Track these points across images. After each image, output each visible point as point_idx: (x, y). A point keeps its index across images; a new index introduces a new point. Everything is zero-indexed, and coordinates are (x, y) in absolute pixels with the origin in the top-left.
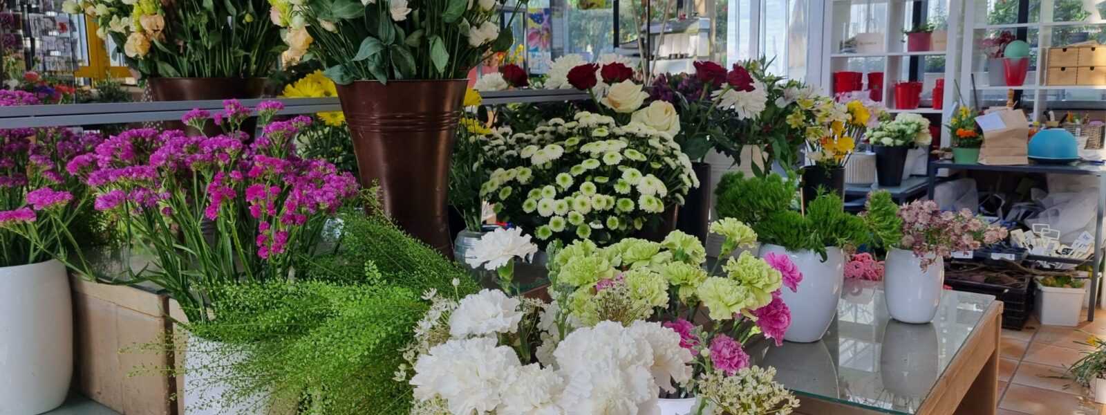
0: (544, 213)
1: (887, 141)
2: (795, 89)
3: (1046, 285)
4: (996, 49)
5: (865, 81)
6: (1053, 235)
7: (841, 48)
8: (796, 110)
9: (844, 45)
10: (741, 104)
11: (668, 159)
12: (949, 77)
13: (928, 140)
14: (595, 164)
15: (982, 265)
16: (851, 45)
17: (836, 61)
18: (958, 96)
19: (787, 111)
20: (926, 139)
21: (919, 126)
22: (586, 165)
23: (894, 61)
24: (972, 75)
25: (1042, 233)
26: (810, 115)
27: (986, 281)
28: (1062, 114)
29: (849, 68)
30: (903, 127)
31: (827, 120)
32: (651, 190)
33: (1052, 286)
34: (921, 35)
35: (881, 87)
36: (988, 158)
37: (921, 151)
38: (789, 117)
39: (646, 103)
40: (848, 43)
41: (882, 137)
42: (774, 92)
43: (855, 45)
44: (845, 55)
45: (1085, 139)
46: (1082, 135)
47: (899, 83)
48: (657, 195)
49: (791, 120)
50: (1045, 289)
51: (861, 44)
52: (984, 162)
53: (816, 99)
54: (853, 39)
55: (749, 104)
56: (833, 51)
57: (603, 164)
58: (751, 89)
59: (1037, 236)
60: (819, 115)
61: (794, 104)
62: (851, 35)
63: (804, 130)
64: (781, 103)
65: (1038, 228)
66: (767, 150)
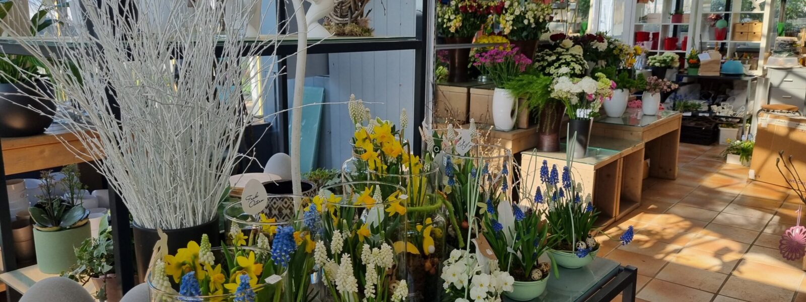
0: (551, 73)
1: (657, 64)
2: (617, 42)
3: (722, 127)
4: (713, 23)
5: (651, 36)
6: (730, 108)
7: (640, 20)
8: (617, 48)
9: (641, 19)
10: (600, 46)
11: (581, 61)
12: (690, 35)
13: (678, 65)
14: (564, 61)
15: (695, 119)
16: (644, 19)
17: (637, 27)
18: (693, 45)
19: (614, 49)
20: (676, 64)
21: (673, 58)
22: (561, 61)
23: (665, 28)
24: (700, 35)
25: (725, 107)
26: (621, 50)
27: (696, 125)
28: (741, 54)
29: (644, 30)
30: (665, 58)
31: (627, 52)
32: (578, 68)
33: (724, 127)
34: (678, 15)
35: (658, 39)
36: (701, 73)
37: (674, 70)
38: (614, 51)
39: (574, 46)
40: (643, 18)
41: (655, 62)
42: (610, 43)
43: (647, 19)
44: (642, 24)
45: (750, 65)
46: (748, 64)
47: (667, 38)
48: (579, 69)
49: (615, 52)
50: (721, 129)
51: (650, 18)
52: (700, 74)
53: (623, 45)
54: (646, 16)
55: (602, 46)
56: (635, 22)
57: (566, 61)
58: (603, 42)
59: (723, 108)
60: (624, 50)
61: (616, 47)
62: (646, 14)
63: (618, 55)
64: (612, 46)
65: (724, 105)
66: (606, 61)
